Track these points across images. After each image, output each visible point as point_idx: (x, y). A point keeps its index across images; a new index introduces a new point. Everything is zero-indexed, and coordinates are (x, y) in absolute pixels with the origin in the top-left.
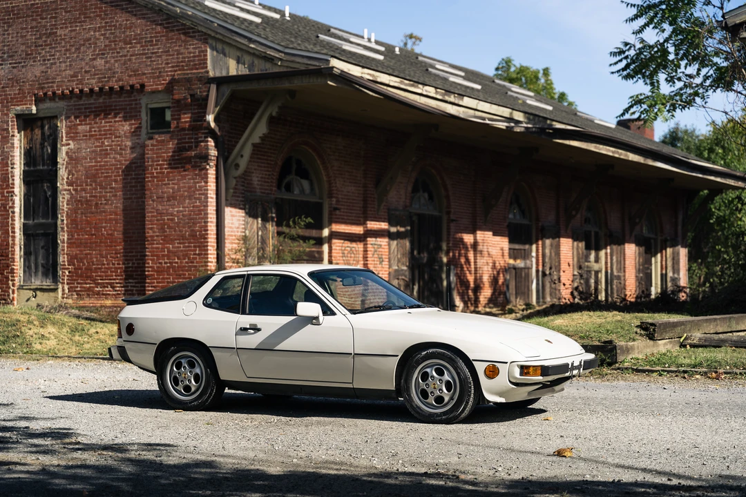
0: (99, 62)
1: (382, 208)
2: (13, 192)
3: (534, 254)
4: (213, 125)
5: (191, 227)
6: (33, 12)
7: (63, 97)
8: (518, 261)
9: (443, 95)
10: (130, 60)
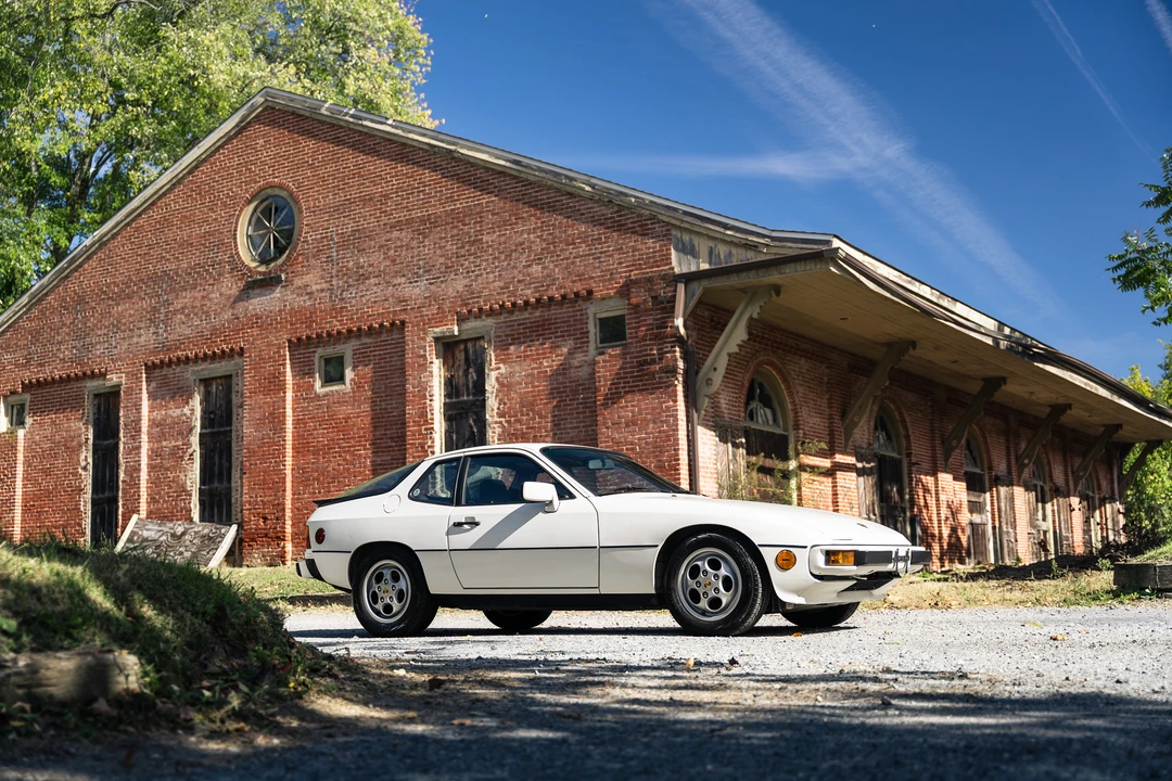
0: (536, 269)
1: (850, 443)
2: (432, 428)
3: (988, 508)
4: (682, 331)
5: (657, 456)
6: (453, 218)
7: (492, 313)
8: (974, 515)
9: (939, 298)
10: (573, 263)
